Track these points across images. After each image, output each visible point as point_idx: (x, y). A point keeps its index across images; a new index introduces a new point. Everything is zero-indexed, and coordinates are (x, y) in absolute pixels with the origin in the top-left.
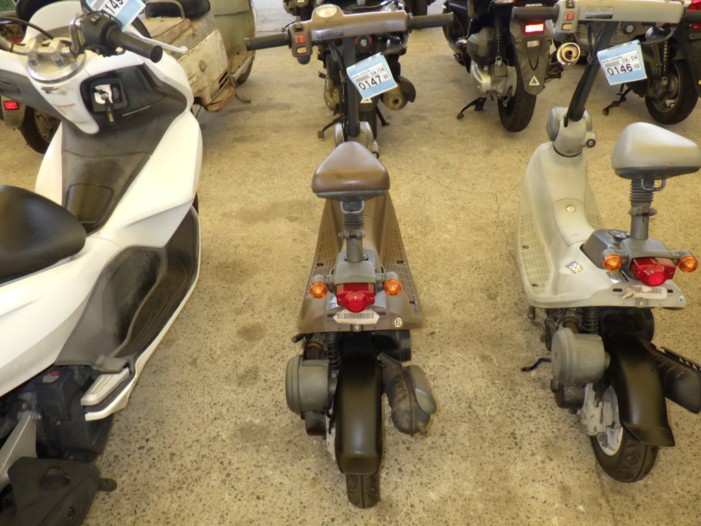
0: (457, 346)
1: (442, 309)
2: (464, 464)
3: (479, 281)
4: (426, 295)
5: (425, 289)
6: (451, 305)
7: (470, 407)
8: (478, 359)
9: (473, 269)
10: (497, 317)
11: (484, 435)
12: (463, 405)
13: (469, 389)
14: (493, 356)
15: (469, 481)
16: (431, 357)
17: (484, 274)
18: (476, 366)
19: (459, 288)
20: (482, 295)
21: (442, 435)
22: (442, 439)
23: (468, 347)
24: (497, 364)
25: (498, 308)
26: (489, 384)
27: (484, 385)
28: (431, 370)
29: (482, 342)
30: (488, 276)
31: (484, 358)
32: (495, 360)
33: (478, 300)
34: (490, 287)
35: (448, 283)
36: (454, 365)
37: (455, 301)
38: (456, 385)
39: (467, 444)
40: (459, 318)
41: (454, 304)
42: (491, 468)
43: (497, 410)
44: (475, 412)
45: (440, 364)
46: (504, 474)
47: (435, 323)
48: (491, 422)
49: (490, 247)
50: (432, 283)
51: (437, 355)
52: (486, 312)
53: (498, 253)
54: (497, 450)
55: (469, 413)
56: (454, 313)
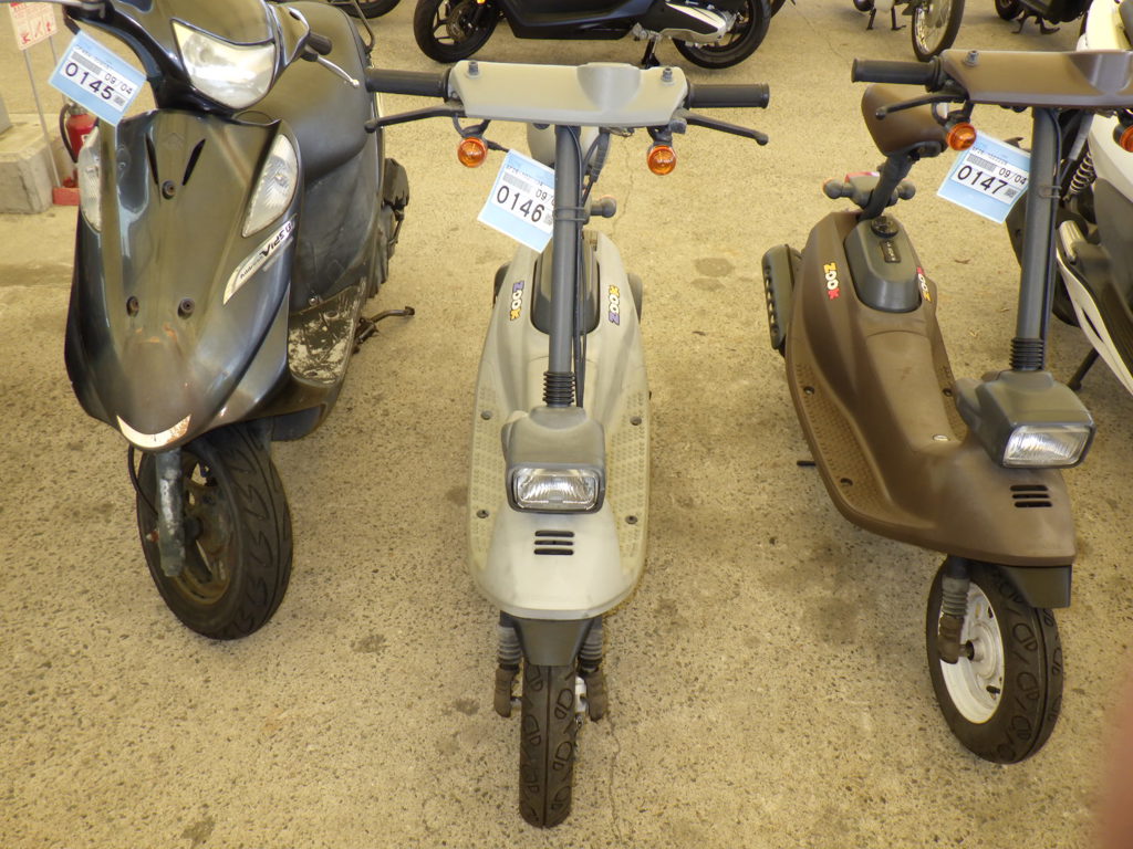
0: (728, 520)
1: (758, 583)
2: (716, 401)
3: (690, 647)
4: (793, 614)
5: (798, 628)
6: (742, 591)
7: (709, 450)
8: (697, 502)
9: (702, 678)
10: (663, 567)
11: (693, 426)
12: (717, 451)
13: (710, 467)
14: (675, 505)
15: (710, 391)
16: (766, 507)
17: (679, 664)
18: (701, 493)
19: (731, 629)
20: (686, 614)
21: (741, 424)
22: (741, 421)
23: (712, 518)
24: (670, 495)
25: (659, 584)
26: (684, 472)
27: (692, 471)
28: (764, 489)
29: (691, 526)
30: (672, 658)
31: (689, 504)
32: (673, 500)
33: (693, 603)
34: (669, 631)
35: (752, 642)
36: (732, 495)
37: (736, 601)
38: (729, 471)
39: (712, 418)
40: (727, 566)
41: (737, 594)
42: (688, 400)
43: (676, 447)
44: (704, 445)
45: (751, 497)
46: (676, 395)
47: (767, 558)
48: (685, 437)
49: (659, 753)
50: (785, 643)
51: (758, 509)
52: (681, 578)
53: (641, 729)
54: (681, 413)
55: (710, 444)
56: (737, 575)
